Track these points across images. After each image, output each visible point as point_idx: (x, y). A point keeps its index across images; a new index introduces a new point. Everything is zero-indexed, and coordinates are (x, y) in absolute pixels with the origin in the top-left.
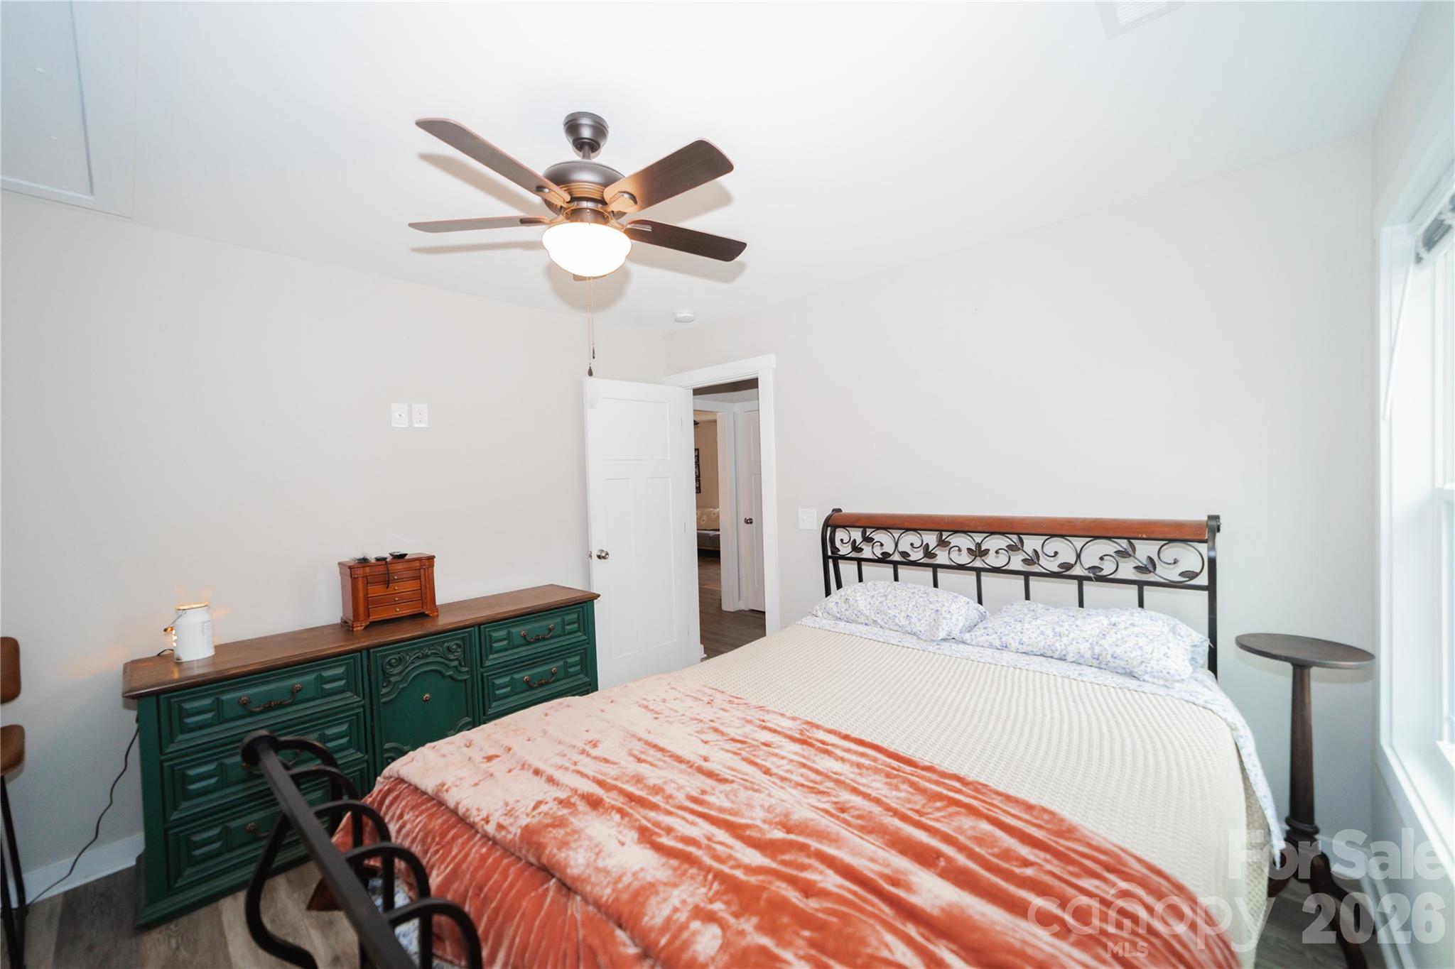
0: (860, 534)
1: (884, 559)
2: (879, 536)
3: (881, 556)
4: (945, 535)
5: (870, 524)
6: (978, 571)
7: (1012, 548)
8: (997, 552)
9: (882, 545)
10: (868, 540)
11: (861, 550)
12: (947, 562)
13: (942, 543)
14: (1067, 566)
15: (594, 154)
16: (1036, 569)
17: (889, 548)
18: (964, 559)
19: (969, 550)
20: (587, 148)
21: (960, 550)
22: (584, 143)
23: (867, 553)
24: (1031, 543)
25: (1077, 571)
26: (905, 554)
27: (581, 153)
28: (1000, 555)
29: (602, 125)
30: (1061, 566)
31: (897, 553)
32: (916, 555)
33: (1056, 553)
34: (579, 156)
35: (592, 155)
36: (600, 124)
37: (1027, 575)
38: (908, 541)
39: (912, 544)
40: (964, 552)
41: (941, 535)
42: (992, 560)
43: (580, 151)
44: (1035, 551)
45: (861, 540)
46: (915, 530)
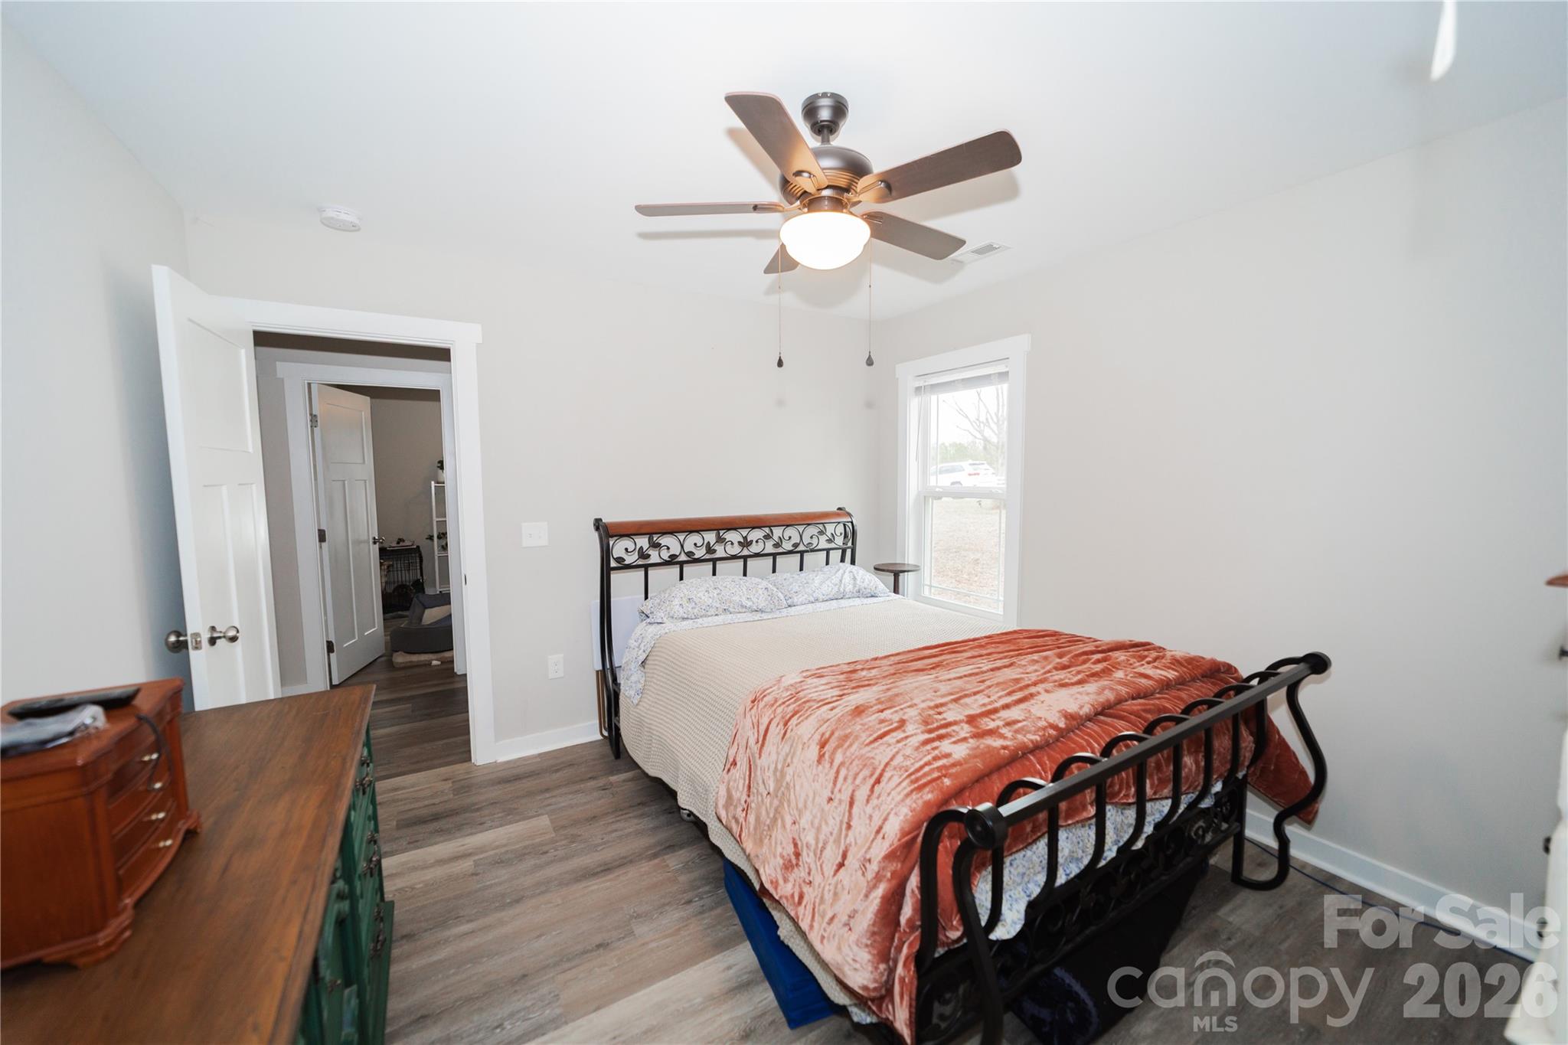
0: (647, 540)
1: (672, 561)
2: (665, 540)
3: (668, 559)
4: (722, 532)
5: (655, 530)
6: (745, 558)
7: (767, 537)
8: (757, 542)
9: (668, 548)
10: (656, 546)
11: (649, 556)
12: (725, 555)
13: (720, 540)
14: (796, 545)
15: (833, 136)
16: (780, 550)
17: (675, 549)
18: (735, 550)
19: (739, 542)
20: (825, 131)
21: (732, 544)
22: (823, 126)
23: (654, 557)
24: (777, 532)
25: (801, 548)
26: (690, 554)
27: (820, 138)
28: (759, 543)
29: (843, 105)
30: (793, 546)
31: (683, 554)
32: (700, 553)
33: (790, 538)
34: (817, 140)
35: (831, 137)
36: (840, 103)
37: (774, 555)
38: (692, 541)
39: (695, 544)
40: (736, 544)
41: (719, 533)
42: (755, 548)
43: (819, 135)
44: (780, 538)
45: (648, 546)
46: (697, 531)
